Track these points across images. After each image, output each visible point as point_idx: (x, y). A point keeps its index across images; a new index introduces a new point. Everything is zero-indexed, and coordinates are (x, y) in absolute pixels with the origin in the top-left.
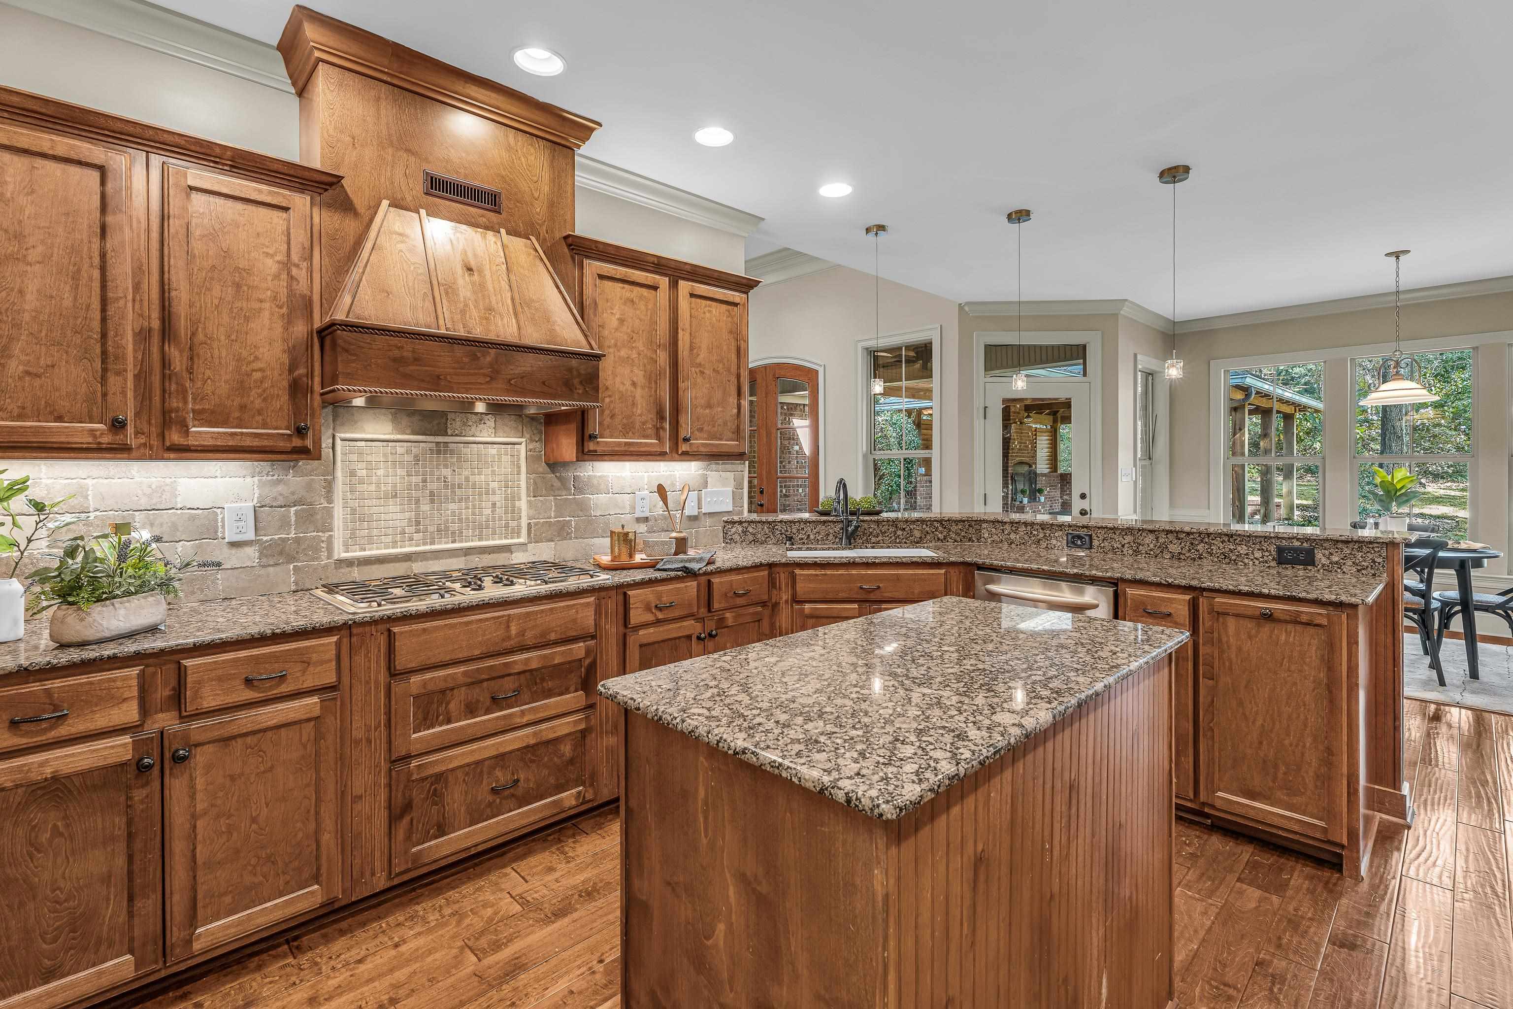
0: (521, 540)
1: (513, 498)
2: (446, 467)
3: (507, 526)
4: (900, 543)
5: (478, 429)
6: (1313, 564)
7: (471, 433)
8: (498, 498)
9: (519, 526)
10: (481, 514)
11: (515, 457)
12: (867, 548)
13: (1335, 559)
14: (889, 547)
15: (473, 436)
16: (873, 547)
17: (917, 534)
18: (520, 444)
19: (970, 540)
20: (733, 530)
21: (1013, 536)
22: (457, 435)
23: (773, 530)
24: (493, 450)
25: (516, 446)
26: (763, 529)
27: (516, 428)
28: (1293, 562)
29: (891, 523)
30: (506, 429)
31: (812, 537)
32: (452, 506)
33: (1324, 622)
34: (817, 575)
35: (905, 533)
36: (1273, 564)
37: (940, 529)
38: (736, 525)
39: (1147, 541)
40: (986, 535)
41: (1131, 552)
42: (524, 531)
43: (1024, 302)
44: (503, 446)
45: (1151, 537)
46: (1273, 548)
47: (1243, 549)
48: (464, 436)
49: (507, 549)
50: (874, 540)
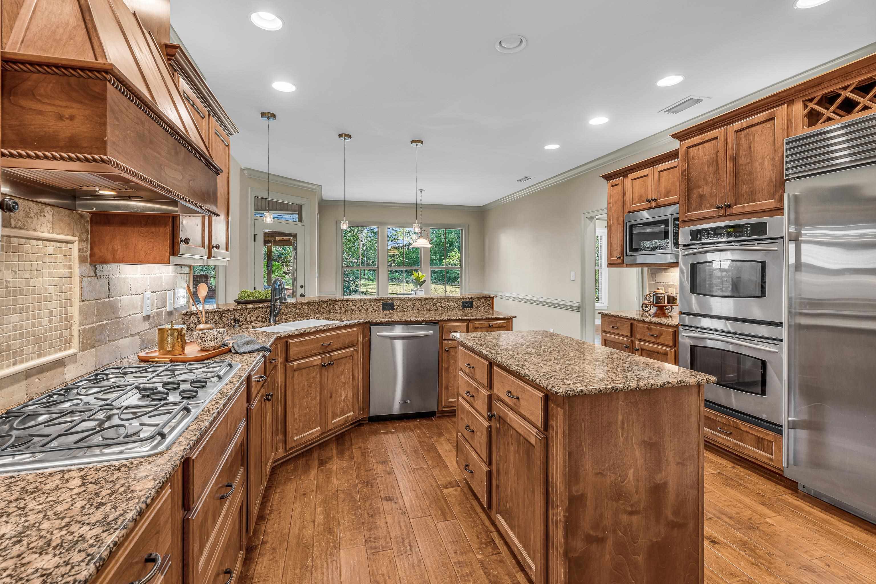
0: (73, 351)
1: (66, 304)
2: (7, 268)
3: (61, 336)
4: (298, 317)
5: (39, 222)
6: (472, 307)
7: (32, 226)
8: (53, 305)
9: (70, 335)
10: (40, 325)
11: (68, 257)
12: (282, 322)
13: (478, 304)
14: (294, 321)
15: (35, 230)
16: (286, 322)
17: (306, 311)
18: (72, 242)
19: (330, 312)
20: (190, 321)
21: (353, 307)
22: (20, 228)
23: (221, 318)
24: (50, 248)
25: (69, 245)
26: (214, 317)
27: (69, 224)
28: (468, 307)
29: (293, 306)
30: (62, 224)
31: (248, 319)
32: (14, 318)
33: (505, 325)
34: (301, 341)
35: (300, 311)
36: (461, 308)
37: (317, 307)
38: (193, 316)
39: (418, 304)
40: (337, 308)
41: (411, 309)
42: (75, 341)
43: (271, 174)
44: (58, 244)
45: (419, 302)
46: (461, 303)
47: (451, 304)
48: (27, 229)
49: (60, 363)
50: (285, 317)
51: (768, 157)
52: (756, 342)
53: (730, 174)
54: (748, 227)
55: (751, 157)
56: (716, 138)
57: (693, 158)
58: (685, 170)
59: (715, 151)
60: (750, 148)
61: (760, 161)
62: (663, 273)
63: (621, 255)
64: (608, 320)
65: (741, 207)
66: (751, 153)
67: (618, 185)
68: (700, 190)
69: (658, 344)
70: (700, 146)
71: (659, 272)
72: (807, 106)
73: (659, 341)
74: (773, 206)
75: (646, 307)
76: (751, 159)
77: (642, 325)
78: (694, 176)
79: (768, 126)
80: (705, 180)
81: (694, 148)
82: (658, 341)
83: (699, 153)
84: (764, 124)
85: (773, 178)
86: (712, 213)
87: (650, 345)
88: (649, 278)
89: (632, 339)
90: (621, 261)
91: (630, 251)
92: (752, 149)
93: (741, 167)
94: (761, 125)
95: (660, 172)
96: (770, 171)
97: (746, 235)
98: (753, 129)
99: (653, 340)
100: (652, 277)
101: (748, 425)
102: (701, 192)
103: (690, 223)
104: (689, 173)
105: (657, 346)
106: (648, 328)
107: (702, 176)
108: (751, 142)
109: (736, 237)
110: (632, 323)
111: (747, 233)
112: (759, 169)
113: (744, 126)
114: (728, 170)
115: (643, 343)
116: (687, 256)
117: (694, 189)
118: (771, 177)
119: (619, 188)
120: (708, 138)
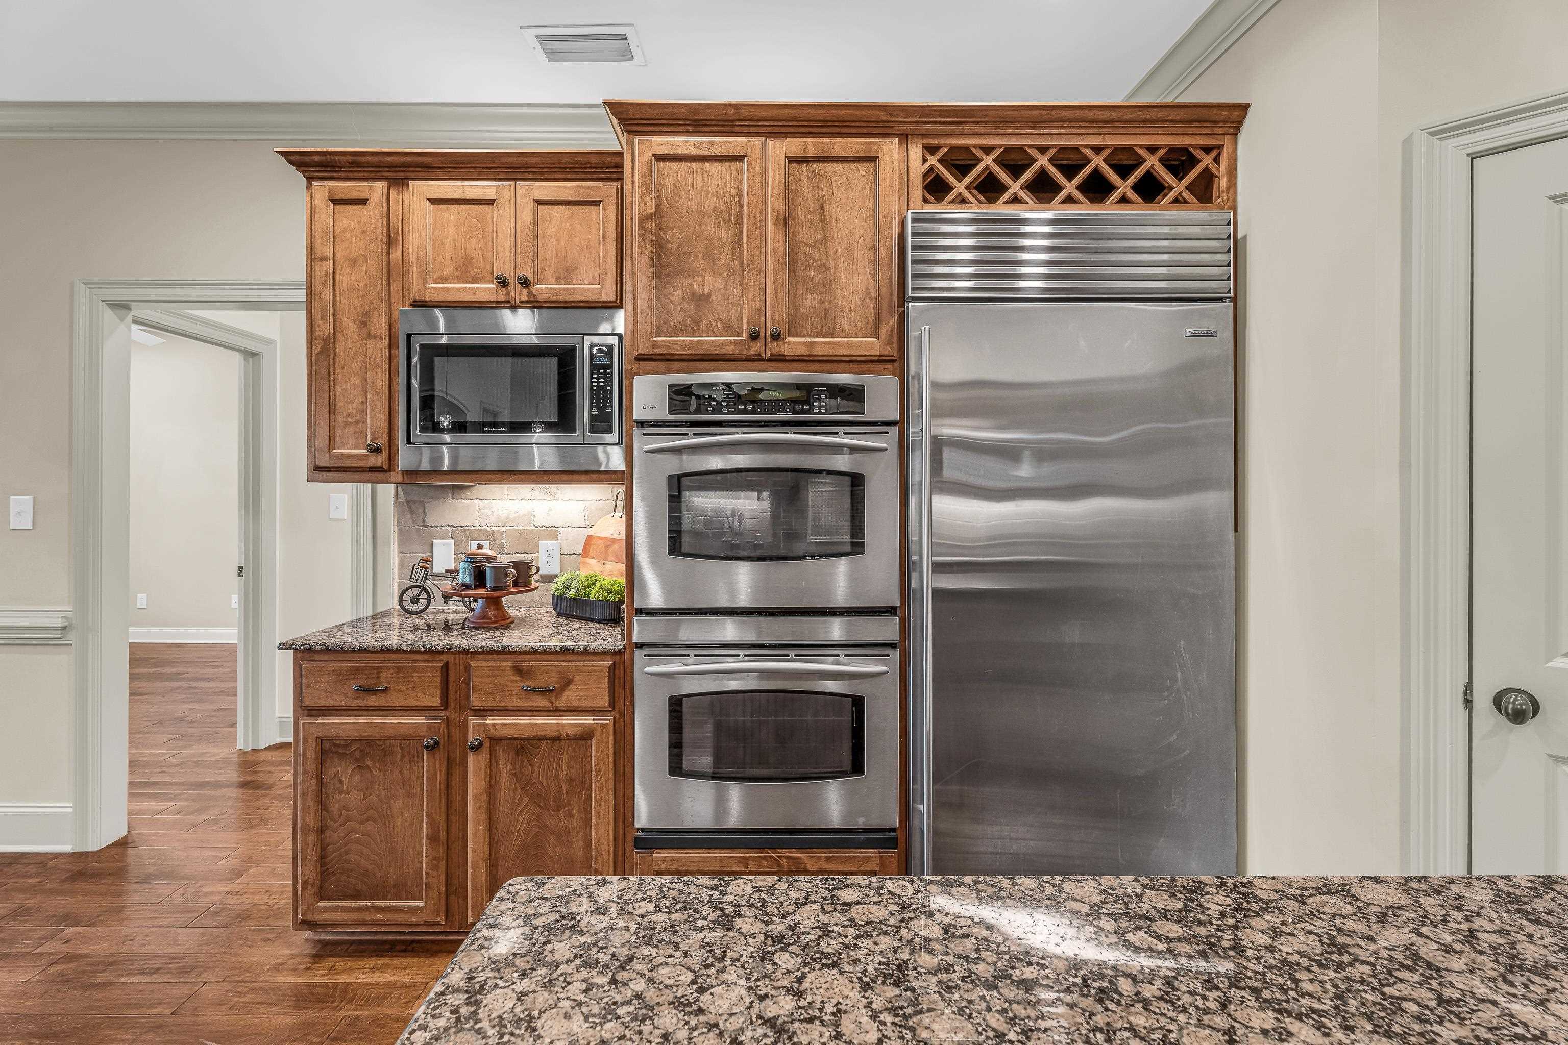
51: (861, 241)
52: (841, 659)
53: (776, 258)
54: (822, 392)
55: (824, 229)
56: (739, 158)
57: (675, 194)
58: (649, 217)
59: (735, 191)
60: (822, 209)
61: (845, 245)
62: (450, 501)
63: (382, 442)
64: (336, 666)
65: (805, 343)
66: (823, 221)
67: (364, 202)
68: (696, 281)
69: (556, 711)
70: (696, 165)
71: (434, 498)
72: (927, 160)
73: (561, 703)
74: (876, 352)
75: (415, 601)
76: (825, 236)
77: (491, 664)
78: (677, 240)
79: (861, 172)
80: (708, 255)
81: (675, 165)
82: (556, 704)
83: (690, 180)
84: (854, 166)
85: (872, 289)
86: (732, 347)
87: (525, 720)
88: (400, 515)
89: (447, 713)
90: (379, 460)
91: (423, 429)
92: (827, 214)
93: (802, 248)
94: (846, 165)
95: (539, 202)
96: (866, 274)
97: (816, 410)
98: (829, 167)
99: (541, 702)
100: (412, 512)
101: (823, 853)
102: (696, 287)
103: (662, 365)
104: (660, 228)
105: (552, 720)
106: (518, 670)
107: (701, 246)
108: (823, 196)
109: (795, 412)
110: (447, 665)
111: (820, 407)
112: (842, 265)
113: (811, 152)
114: (770, 247)
115: (499, 721)
116: (658, 456)
117: (676, 274)
118: (867, 288)
119: (372, 215)
120: (716, 151)
